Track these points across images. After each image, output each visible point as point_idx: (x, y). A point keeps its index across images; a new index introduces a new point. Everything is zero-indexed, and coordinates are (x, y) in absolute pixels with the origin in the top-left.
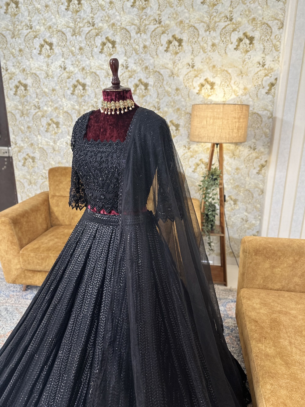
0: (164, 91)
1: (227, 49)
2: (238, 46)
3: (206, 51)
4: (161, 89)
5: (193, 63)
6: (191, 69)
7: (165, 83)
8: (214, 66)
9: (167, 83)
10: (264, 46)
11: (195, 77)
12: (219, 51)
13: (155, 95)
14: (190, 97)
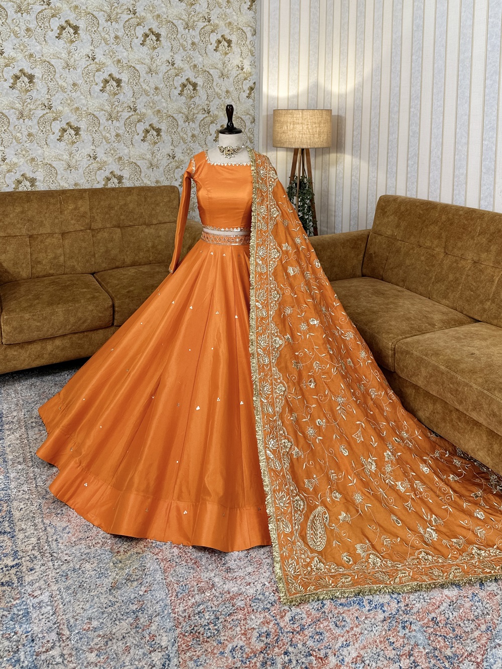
0: (141, 90)
1: (207, 49)
2: (217, 47)
3: (186, 49)
4: (137, 87)
5: (173, 60)
6: (170, 67)
7: (142, 80)
8: (195, 66)
9: (144, 80)
10: (241, 50)
11: (176, 76)
12: (200, 51)
13: (130, 94)
14: (172, 98)
